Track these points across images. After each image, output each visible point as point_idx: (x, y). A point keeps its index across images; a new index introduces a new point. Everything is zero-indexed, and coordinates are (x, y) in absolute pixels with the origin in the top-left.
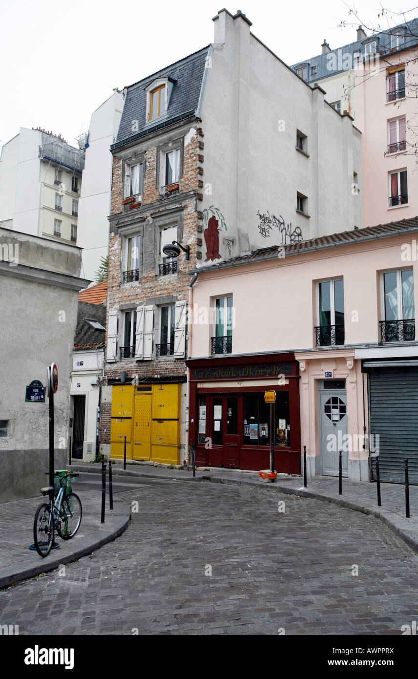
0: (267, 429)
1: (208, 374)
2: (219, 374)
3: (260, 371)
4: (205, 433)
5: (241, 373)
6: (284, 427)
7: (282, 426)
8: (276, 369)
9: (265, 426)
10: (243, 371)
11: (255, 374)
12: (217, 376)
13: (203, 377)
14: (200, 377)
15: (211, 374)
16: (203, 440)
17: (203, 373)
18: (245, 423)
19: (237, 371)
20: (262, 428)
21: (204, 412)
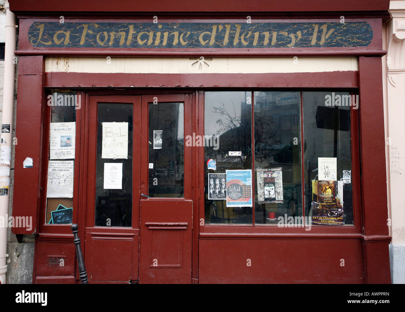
0: (279, 181)
1: (87, 35)
2: (130, 37)
3: (267, 34)
4: (71, 196)
5: (206, 38)
6: (333, 177)
7: (327, 174)
8: (320, 31)
9: (275, 175)
10: (214, 34)
11: (251, 43)
12: (121, 41)
13: (71, 43)
14: (60, 41)
15: (99, 35)
16: (62, 214)
17: (70, 32)
18: (210, 166)
19: (193, 32)
20: (265, 179)
21: (69, 139)
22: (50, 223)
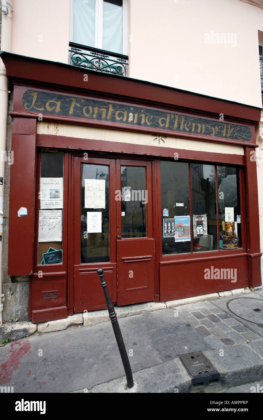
0: (205, 223)
2: (110, 113)
3: (199, 125)
4: (60, 239)
5: (163, 122)
7: (229, 218)
8: (227, 128)
9: (203, 219)
10: (168, 120)
11: (191, 129)
12: (103, 115)
13: (61, 111)
14: (52, 109)
15: (85, 109)
16: (53, 255)
17: (60, 102)
18: (164, 214)
19: (155, 117)
20: (197, 221)
21: (57, 192)
22: (42, 264)
